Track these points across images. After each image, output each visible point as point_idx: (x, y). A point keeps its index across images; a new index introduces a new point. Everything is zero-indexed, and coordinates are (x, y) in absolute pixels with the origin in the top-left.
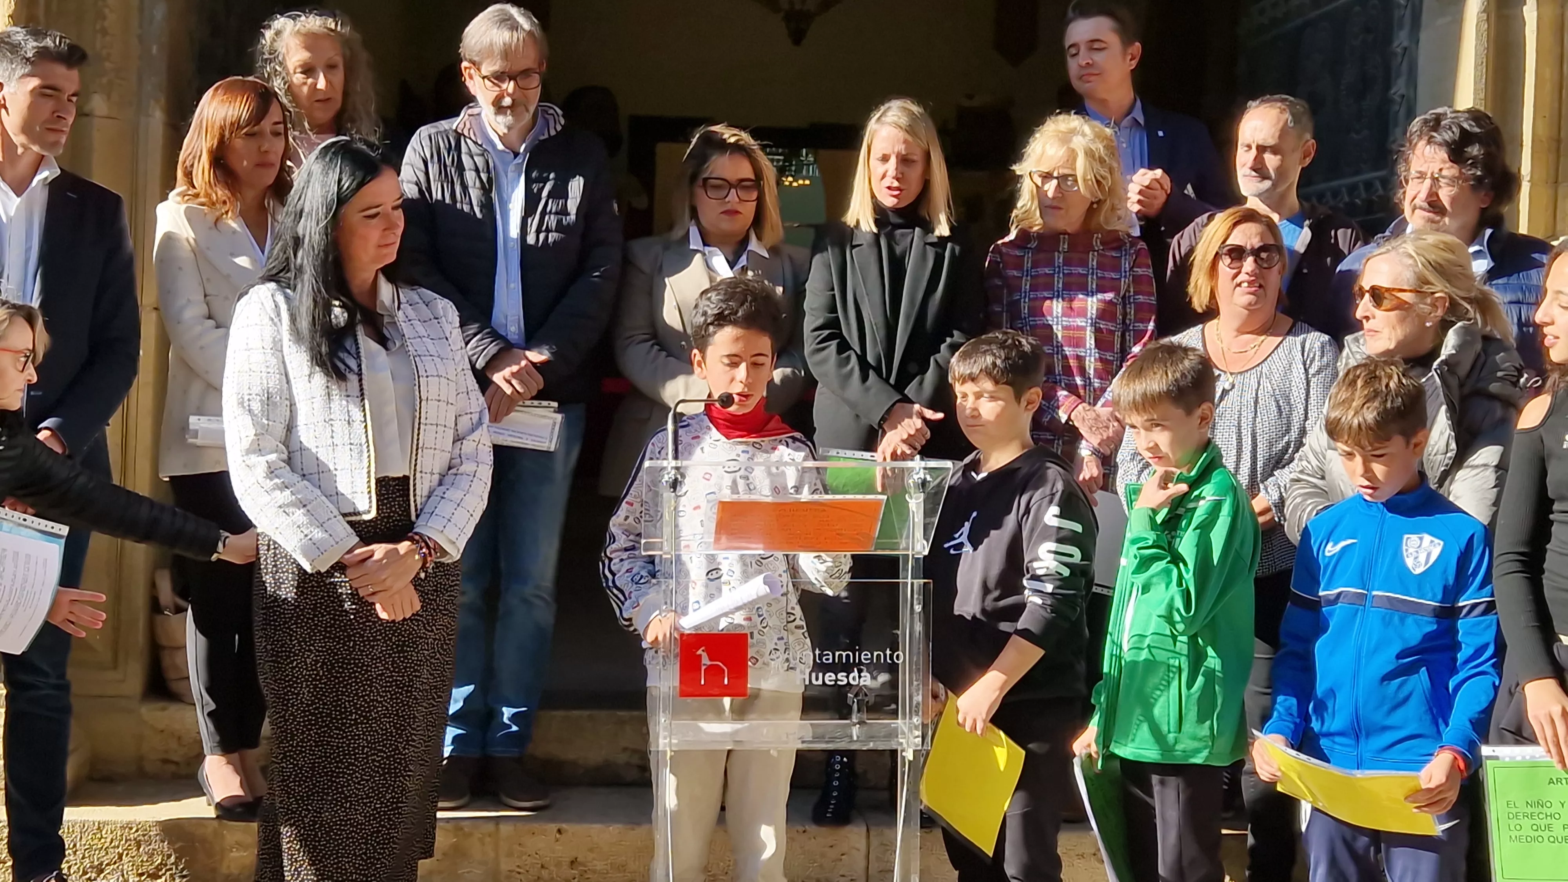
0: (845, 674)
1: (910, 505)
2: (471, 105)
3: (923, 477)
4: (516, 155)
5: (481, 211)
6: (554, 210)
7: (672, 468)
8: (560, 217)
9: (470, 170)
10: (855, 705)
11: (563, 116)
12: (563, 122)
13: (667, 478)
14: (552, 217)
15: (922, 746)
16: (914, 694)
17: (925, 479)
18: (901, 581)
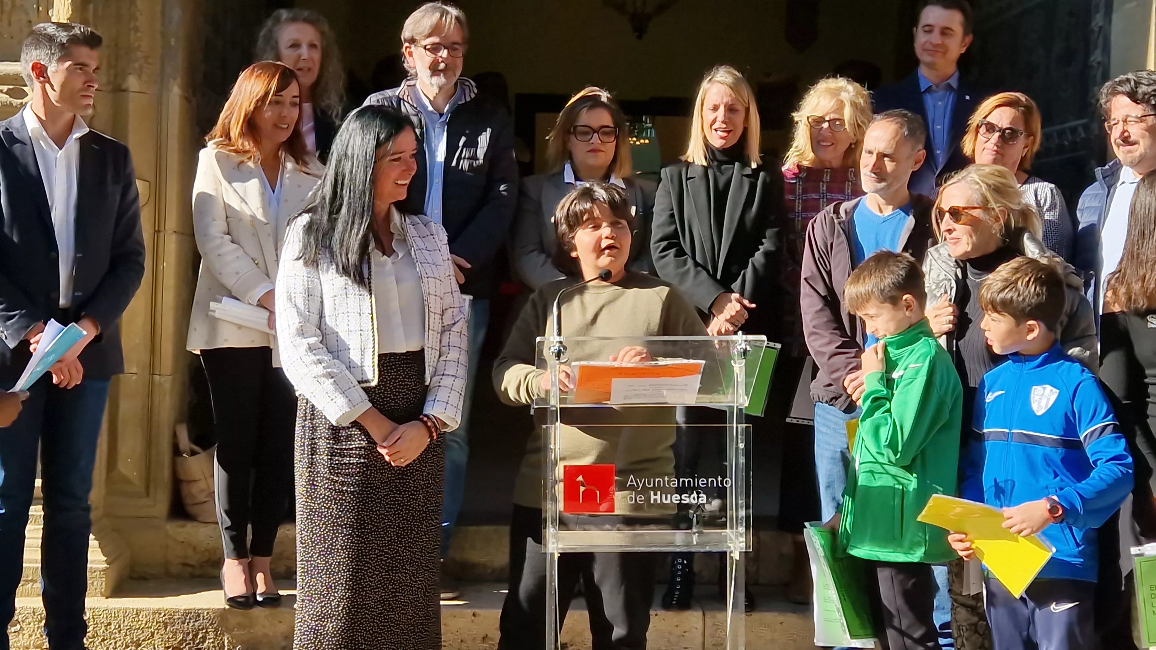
1: (735, 369)
2: (409, 78)
3: (744, 347)
4: (441, 115)
6: (467, 156)
7: (557, 342)
8: (471, 161)
10: (695, 519)
11: (476, 86)
12: (476, 91)
13: (553, 349)
14: (466, 161)
15: (746, 549)
16: (740, 510)
17: (746, 349)
18: (728, 425)
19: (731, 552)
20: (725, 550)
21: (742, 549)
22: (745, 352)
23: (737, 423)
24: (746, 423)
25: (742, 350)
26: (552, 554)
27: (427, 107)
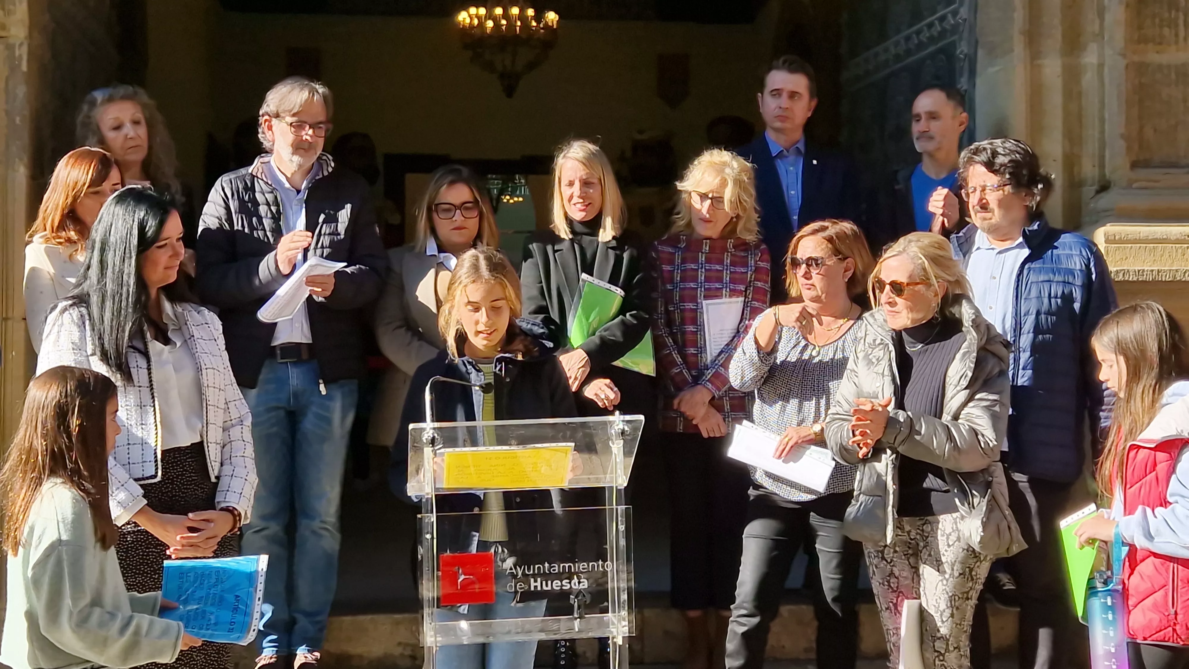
0: (568, 581)
1: (613, 449)
2: (262, 155)
3: (622, 428)
4: (298, 192)
5: (273, 236)
6: (327, 232)
7: (431, 428)
8: (332, 236)
9: (263, 204)
10: (576, 604)
11: (333, 160)
12: (333, 164)
13: (427, 435)
14: (326, 237)
15: (629, 633)
16: (622, 593)
17: (624, 429)
18: (607, 507)
19: (613, 638)
21: (625, 633)
22: (623, 433)
23: (616, 505)
24: (626, 504)
25: (620, 431)
27: (284, 185)
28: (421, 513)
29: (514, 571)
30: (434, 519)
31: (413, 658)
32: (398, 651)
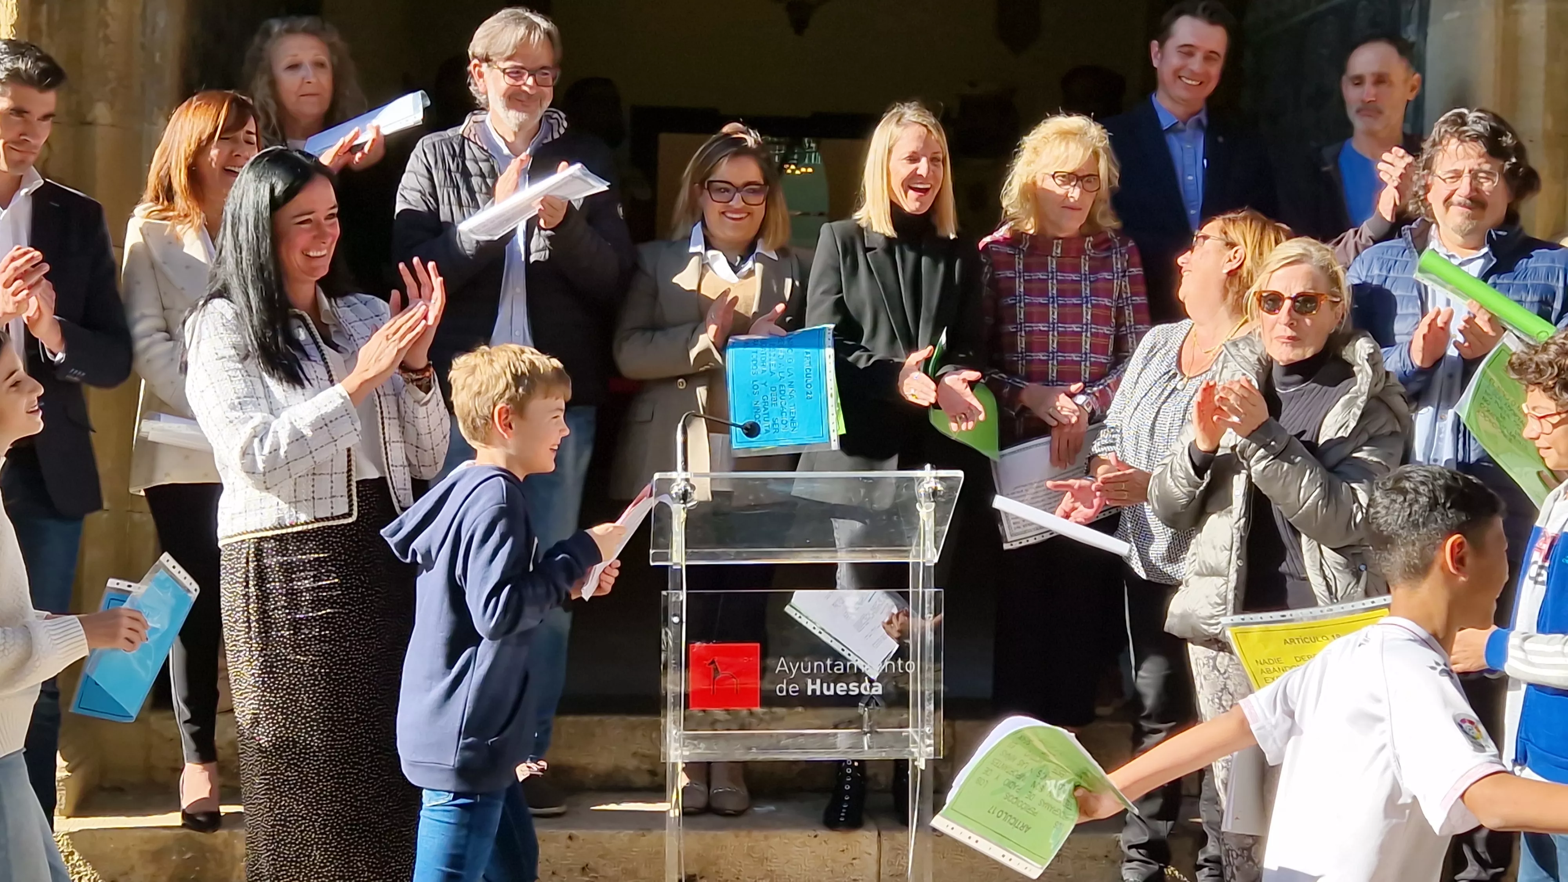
0: (857, 684)
1: (921, 514)
2: (475, 112)
3: (934, 486)
7: (682, 479)
9: (476, 175)
10: (866, 713)
11: (566, 119)
12: (566, 125)
13: (677, 488)
15: (935, 754)
16: (926, 703)
17: (936, 488)
18: (911, 590)
19: (914, 761)
20: (906, 757)
21: (930, 755)
22: (935, 492)
23: (923, 587)
24: (936, 587)
25: (931, 490)
26: (675, 765)
27: (502, 151)
28: (667, 589)
29: (786, 669)
30: (683, 596)
31: (653, 773)
32: (631, 764)
